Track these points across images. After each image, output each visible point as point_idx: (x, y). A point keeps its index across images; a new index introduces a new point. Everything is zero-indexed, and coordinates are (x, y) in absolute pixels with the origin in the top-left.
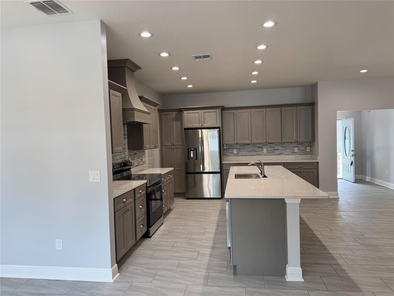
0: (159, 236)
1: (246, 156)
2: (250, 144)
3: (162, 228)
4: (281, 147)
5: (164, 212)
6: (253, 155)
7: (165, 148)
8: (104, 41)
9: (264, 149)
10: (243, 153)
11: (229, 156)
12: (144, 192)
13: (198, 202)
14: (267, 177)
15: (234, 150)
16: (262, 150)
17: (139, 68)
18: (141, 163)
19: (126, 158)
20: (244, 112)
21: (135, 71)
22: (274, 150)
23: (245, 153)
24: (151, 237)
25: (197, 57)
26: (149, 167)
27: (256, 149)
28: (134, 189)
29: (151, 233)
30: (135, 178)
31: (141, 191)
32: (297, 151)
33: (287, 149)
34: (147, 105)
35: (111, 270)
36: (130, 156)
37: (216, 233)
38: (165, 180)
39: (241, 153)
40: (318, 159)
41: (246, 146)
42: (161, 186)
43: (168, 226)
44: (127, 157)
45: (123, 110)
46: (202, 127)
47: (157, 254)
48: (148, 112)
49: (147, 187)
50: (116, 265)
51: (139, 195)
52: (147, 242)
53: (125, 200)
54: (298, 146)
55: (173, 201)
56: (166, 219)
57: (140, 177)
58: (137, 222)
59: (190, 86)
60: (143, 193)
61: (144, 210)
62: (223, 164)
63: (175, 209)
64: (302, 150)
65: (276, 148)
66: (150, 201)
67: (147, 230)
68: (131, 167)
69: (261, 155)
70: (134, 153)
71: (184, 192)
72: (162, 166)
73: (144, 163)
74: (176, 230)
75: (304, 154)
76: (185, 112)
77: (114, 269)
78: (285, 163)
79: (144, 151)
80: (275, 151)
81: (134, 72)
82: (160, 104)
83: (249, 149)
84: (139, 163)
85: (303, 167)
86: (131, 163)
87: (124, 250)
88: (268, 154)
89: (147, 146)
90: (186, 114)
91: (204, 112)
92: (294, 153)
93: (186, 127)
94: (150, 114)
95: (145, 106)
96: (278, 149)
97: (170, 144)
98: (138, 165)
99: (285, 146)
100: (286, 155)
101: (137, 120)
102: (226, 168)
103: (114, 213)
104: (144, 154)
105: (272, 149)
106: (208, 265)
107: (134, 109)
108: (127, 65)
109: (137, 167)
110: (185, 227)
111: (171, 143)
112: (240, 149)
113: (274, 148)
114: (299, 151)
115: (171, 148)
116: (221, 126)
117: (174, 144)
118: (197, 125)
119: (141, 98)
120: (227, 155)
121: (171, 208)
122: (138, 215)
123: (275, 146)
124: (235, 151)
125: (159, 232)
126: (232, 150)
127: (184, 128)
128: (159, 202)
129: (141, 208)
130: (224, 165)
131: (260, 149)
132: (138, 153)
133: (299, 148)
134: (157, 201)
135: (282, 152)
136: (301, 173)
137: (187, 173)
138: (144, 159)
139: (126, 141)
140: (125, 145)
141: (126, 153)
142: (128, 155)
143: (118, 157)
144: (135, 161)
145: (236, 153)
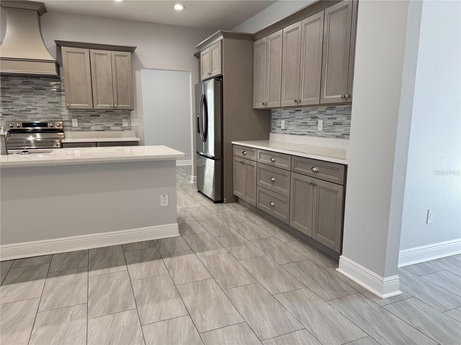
2: (301, 110)
6: (303, 134)
9: (319, 121)
10: (292, 127)
15: (282, 121)
16: (316, 123)
19: (63, 118)
20: (275, 38)
22: (334, 124)
36: (75, 117)
39: (290, 129)
41: (297, 114)
46: (210, 76)
65: (338, 120)
69: (314, 134)
73: (127, 129)
80: (336, 126)
83: (300, 120)
88: (324, 134)
91: (212, 50)
96: (340, 124)
105: (331, 122)
112: (289, 120)
113: (335, 121)
123: (336, 113)
124: (283, 125)
138: (125, 124)
139: (63, 98)
140: (57, 103)
141: (63, 113)
142: (69, 115)
143: (38, 116)
144: (95, 124)
145: (284, 129)
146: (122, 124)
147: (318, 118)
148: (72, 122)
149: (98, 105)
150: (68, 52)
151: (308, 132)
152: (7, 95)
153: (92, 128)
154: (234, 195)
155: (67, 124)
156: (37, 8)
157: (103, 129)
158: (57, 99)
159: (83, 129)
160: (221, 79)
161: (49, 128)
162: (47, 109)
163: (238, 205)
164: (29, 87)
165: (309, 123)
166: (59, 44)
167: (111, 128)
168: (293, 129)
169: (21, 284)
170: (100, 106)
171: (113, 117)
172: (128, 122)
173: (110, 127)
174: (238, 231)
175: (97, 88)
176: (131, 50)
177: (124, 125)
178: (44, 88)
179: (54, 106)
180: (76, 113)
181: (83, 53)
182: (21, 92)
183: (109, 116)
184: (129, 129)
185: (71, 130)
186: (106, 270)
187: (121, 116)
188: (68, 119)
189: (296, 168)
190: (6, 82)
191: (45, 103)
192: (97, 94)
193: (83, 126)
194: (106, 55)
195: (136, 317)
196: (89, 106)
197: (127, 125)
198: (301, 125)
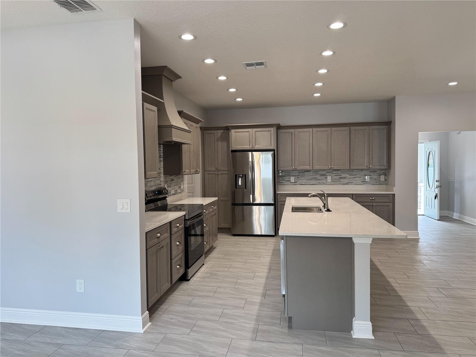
0: (199, 279)
1: (306, 185)
2: (310, 171)
3: (203, 269)
4: (349, 175)
5: (205, 250)
6: (314, 184)
7: (208, 174)
8: (137, 44)
9: (328, 177)
10: (302, 181)
11: (286, 185)
12: (182, 226)
13: (246, 240)
14: (331, 211)
15: (291, 177)
16: (325, 178)
17: (179, 77)
18: (179, 191)
19: (161, 185)
20: (304, 132)
21: (174, 81)
22: (340, 178)
23: (304, 181)
24: (189, 280)
25: (248, 65)
26: (189, 197)
27: (319, 177)
28: (170, 222)
29: (190, 275)
30: (172, 209)
31: (178, 225)
32: (369, 181)
33: (356, 177)
34: (188, 122)
35: (141, 318)
36: (166, 182)
37: (267, 278)
38: (207, 212)
39: (300, 181)
40: (394, 191)
41: (306, 173)
42: (202, 219)
43: (209, 267)
44: (163, 183)
45: (159, 127)
46: (253, 149)
47: (196, 301)
48: (188, 129)
49: (185, 220)
50: (147, 312)
51: (176, 229)
52: (185, 286)
53: (159, 235)
54: (370, 174)
55: (216, 237)
56: (207, 259)
57: (178, 208)
58: (173, 261)
59: (239, 100)
60: (180, 227)
61: (182, 248)
62: (277, 194)
63: (219, 248)
64: (375, 180)
65: (343, 176)
66: (189, 237)
67: (184, 272)
68: (167, 196)
69: (324, 184)
70: (170, 179)
71: (230, 227)
72: (204, 195)
73: (182, 191)
74: (219, 273)
75: (377, 184)
76: (233, 131)
77: (145, 317)
78: (353, 195)
79: (183, 177)
80: (342, 179)
81: (172, 81)
82: (203, 121)
83: (310, 177)
84: (176, 190)
85: (376, 200)
86: (167, 190)
87: (156, 294)
88: (333, 183)
89: (187, 171)
90: (234, 133)
91: (256, 131)
92: (364, 182)
93: (233, 149)
94: (190, 133)
95: (185, 123)
96: (345, 178)
97: (214, 169)
98: (175, 194)
99: (354, 174)
100: (355, 184)
101: (175, 139)
102: (281, 199)
103: (146, 250)
104: (182, 181)
105: (338, 177)
106: (258, 316)
107: (171, 126)
108: (164, 74)
109: (174, 196)
110: (231, 270)
111: (215, 167)
112: (299, 176)
113: (340, 176)
114: (371, 180)
115: (214, 174)
116: (275, 148)
117: (219, 169)
118: (247, 147)
119: (180, 113)
120: (282, 184)
121: (214, 245)
122: (174, 253)
123: (341, 173)
124: (292, 179)
125: (198, 274)
126: (289, 177)
127: (231, 150)
128: (199, 238)
129: (178, 245)
130: (279, 195)
131: (323, 177)
132: (175, 179)
133: (371, 176)
134: (197, 237)
135: (350, 182)
136: (373, 207)
137: (234, 204)
145: (294, 182)
146: (181, 187)
147: (327, 175)
151: (318, 183)
165: (319, 178)
171: (178, 181)
198: (312, 179)
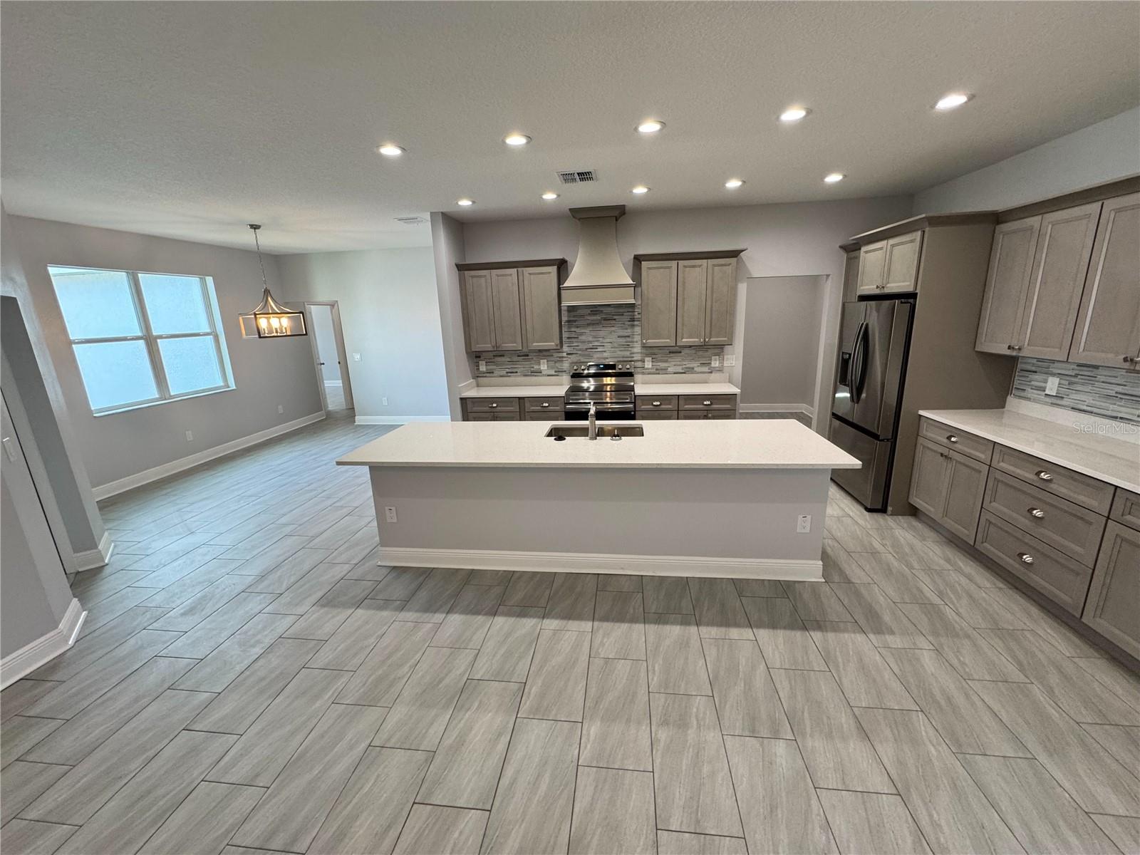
10: (1082, 397)
11: (1028, 399)
15: (1051, 379)
18: (699, 369)
23: (1089, 399)
36: (649, 354)
39: (1073, 398)
44: (637, 355)
53: (494, 405)
70: (668, 351)
73: (717, 370)
78: (1118, 490)
81: (616, 217)
83: (1113, 387)
84: (690, 368)
89: (660, 341)
91: (893, 246)
98: (683, 373)
109: (679, 375)
112: (1073, 379)
120: (1022, 394)
124: (1052, 385)
126: (1044, 376)
127: (857, 295)
132: (688, 351)
138: (715, 364)
139: (638, 330)
140: (629, 337)
141: (635, 350)
142: (641, 353)
143: (605, 355)
144: (673, 365)
145: (1055, 394)
146: (711, 363)
148: (644, 362)
149: (684, 340)
150: (649, 268)
152: (573, 330)
153: (669, 369)
154: (910, 503)
155: (639, 364)
156: (616, 213)
157: (683, 371)
158: (629, 332)
159: (658, 371)
160: (912, 301)
161: (617, 371)
162: (616, 345)
163: (920, 525)
164: (598, 317)
166: (638, 259)
167: (696, 369)
168: (1085, 401)
169: (617, 624)
170: (686, 341)
171: (701, 353)
172: (719, 360)
173: (693, 368)
174: (941, 595)
175: (683, 316)
176: (735, 254)
177: (713, 365)
178: (615, 317)
179: (625, 340)
180: (650, 351)
181: (670, 267)
182: (588, 325)
183: (694, 351)
184: (720, 370)
185: (643, 373)
186: (723, 630)
187: (710, 352)
188: (639, 358)
189: (1128, 518)
190: (572, 314)
191: (613, 338)
192: (683, 325)
193: (658, 367)
194: (700, 266)
195: (800, 762)
196: (668, 341)
197: (717, 365)
198: (1117, 397)
